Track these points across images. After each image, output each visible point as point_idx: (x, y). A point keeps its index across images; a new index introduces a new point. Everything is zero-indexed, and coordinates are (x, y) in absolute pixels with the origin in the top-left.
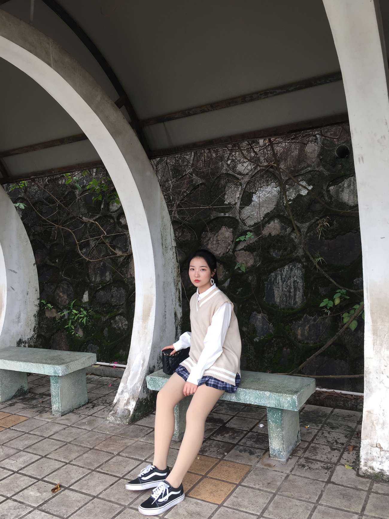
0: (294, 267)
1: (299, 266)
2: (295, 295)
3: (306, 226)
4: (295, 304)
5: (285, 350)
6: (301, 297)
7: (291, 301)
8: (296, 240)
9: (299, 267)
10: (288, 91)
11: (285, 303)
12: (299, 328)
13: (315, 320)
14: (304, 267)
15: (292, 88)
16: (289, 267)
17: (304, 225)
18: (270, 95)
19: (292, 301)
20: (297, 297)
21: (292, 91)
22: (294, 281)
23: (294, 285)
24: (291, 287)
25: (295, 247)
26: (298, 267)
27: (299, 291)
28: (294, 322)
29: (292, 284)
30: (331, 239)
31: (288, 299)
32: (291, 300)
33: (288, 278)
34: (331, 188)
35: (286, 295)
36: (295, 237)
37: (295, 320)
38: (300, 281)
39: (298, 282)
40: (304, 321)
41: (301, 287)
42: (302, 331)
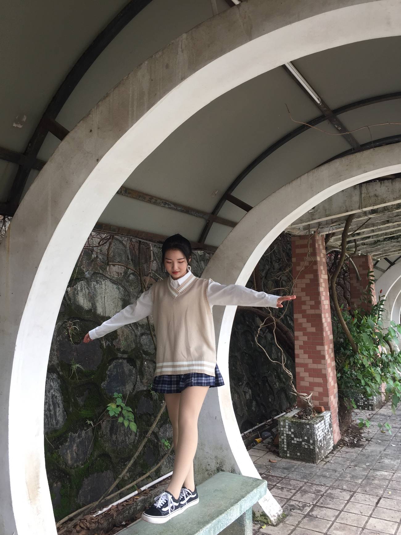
2: (55, 412)
4: (57, 424)
5: (55, 485)
6: (62, 413)
7: (53, 421)
9: (55, 379)
10: (176, 210)
11: (47, 426)
12: (68, 452)
13: (79, 437)
14: (59, 377)
18: (167, 206)
19: (54, 421)
20: (58, 414)
21: (178, 210)
22: (53, 396)
23: (52, 401)
24: (50, 404)
26: (53, 378)
27: (59, 407)
28: (60, 447)
29: (51, 400)
30: (78, 344)
31: (50, 419)
32: (52, 420)
34: (69, 289)
35: (47, 416)
37: (62, 444)
38: (58, 394)
39: (57, 396)
40: (71, 441)
41: (60, 402)
42: (71, 454)
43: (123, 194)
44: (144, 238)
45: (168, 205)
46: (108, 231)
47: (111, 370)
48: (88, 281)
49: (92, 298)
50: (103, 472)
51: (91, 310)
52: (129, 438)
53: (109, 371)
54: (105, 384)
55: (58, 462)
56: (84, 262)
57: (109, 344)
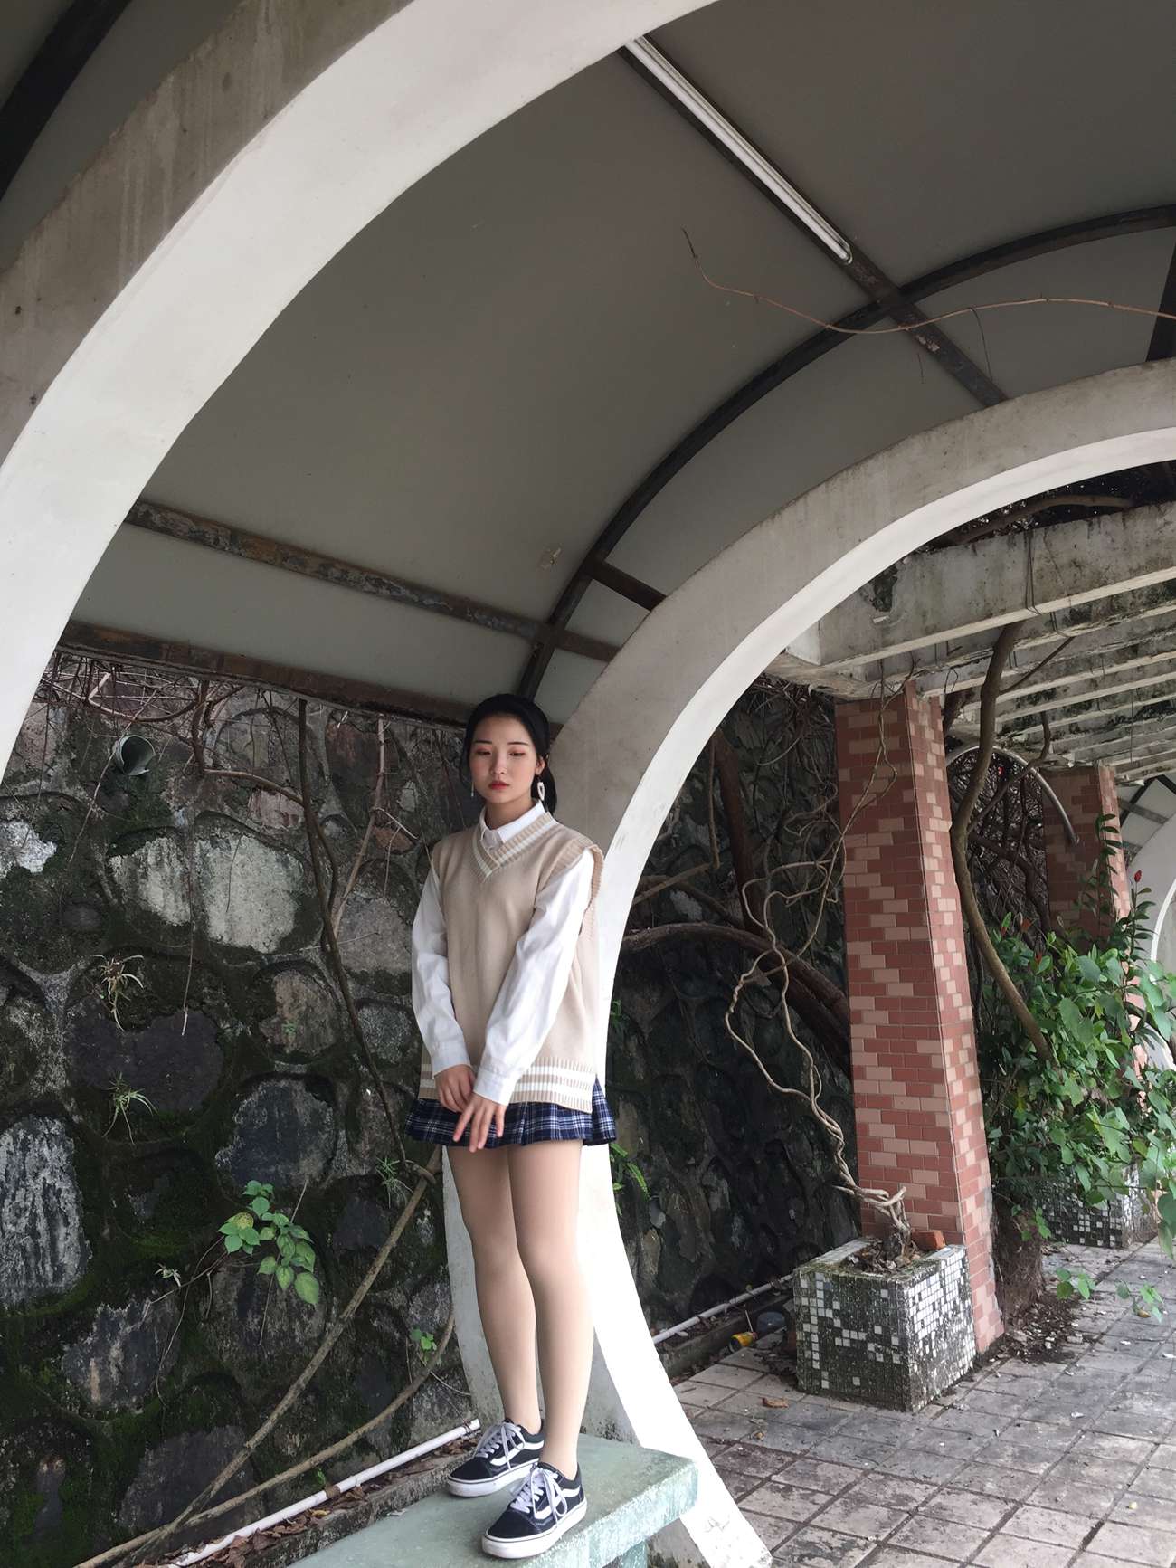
0: (35, 1137)
1: (53, 1130)
2: (53, 1242)
3: (64, 984)
4: (57, 1276)
5: (45, 1468)
6: (77, 1244)
7: (44, 1268)
8: (32, 1034)
9: (55, 1135)
10: (420, 605)
11: (24, 1283)
12: (92, 1364)
13: (132, 1318)
14: (71, 1130)
15: (431, 602)
16: (15, 1138)
17: (54, 978)
18: (384, 591)
19: (48, 1268)
20: (61, 1246)
21: (427, 608)
22: (46, 1189)
23: (45, 1206)
24: (36, 1215)
25: (30, 1061)
26: (51, 1134)
27: (67, 1224)
28: (66, 1348)
29: (39, 1201)
30: (139, 1028)
31: (33, 1261)
32: (43, 1265)
33: (17, 1182)
34: (116, 861)
35: (23, 1250)
36: (29, 1023)
37: (71, 1339)
38: (63, 1185)
39: (60, 1190)
40: (102, 1332)
41: (71, 1209)
42: (101, 1372)
43: (223, 549)
44: (315, 692)
45: (390, 588)
46: (181, 666)
47: (251, 1112)
48: (183, 840)
49: (194, 890)
50: (209, 1430)
51: (186, 927)
52: (303, 1325)
53: (244, 1114)
54: (227, 1155)
55: (57, 1396)
56: (173, 779)
57: (243, 1032)
